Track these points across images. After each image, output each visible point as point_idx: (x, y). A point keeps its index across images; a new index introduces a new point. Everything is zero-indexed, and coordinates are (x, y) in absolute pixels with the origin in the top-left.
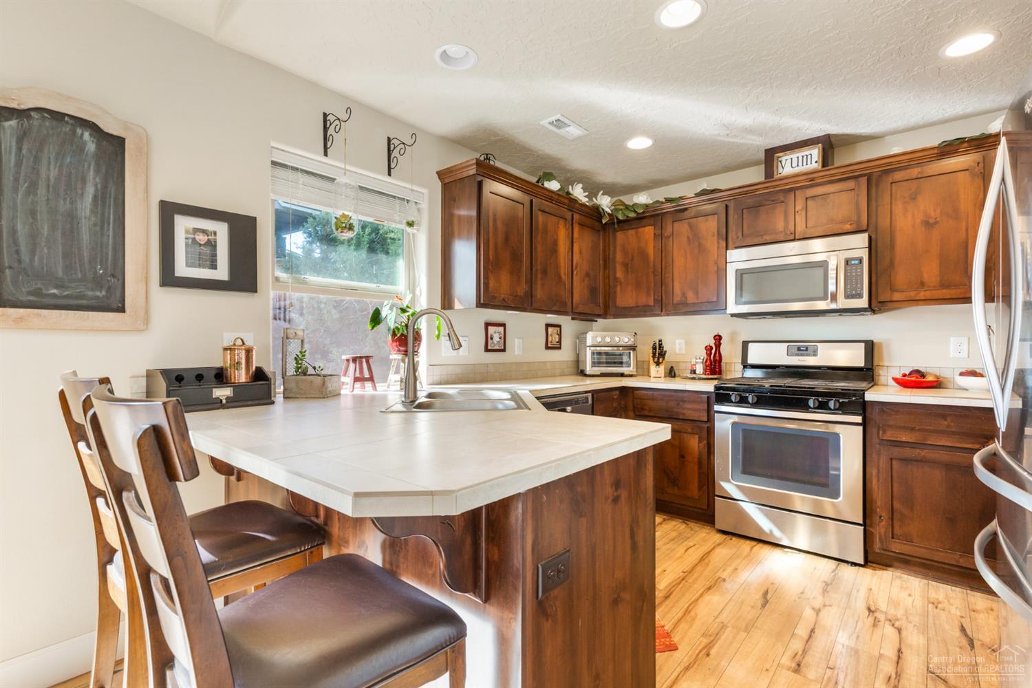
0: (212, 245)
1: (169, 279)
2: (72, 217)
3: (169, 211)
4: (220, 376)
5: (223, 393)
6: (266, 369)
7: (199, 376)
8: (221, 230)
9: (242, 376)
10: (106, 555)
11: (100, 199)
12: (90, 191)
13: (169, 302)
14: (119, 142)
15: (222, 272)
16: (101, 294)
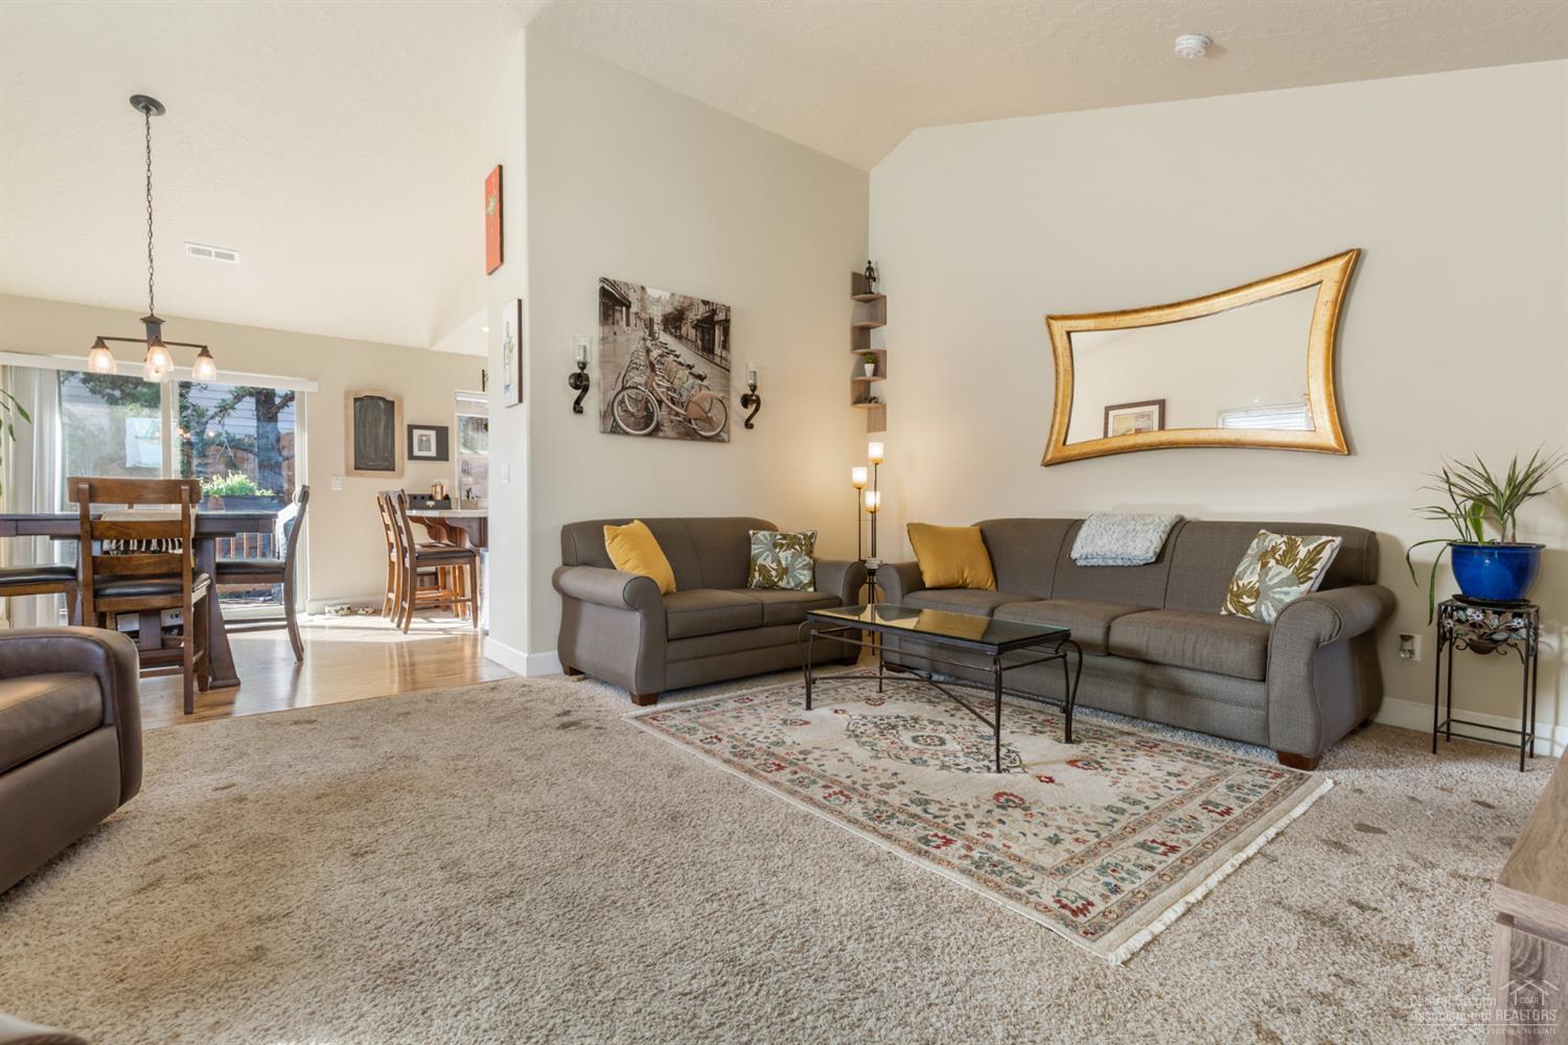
0: (428, 441)
1: (411, 457)
2: (377, 435)
3: (411, 428)
4: (431, 498)
5: (431, 503)
6: (451, 496)
7: (423, 497)
8: (432, 434)
9: (439, 497)
10: (391, 546)
11: (386, 427)
12: (383, 424)
13: (411, 467)
14: (392, 403)
15: (433, 453)
16: (387, 464)
